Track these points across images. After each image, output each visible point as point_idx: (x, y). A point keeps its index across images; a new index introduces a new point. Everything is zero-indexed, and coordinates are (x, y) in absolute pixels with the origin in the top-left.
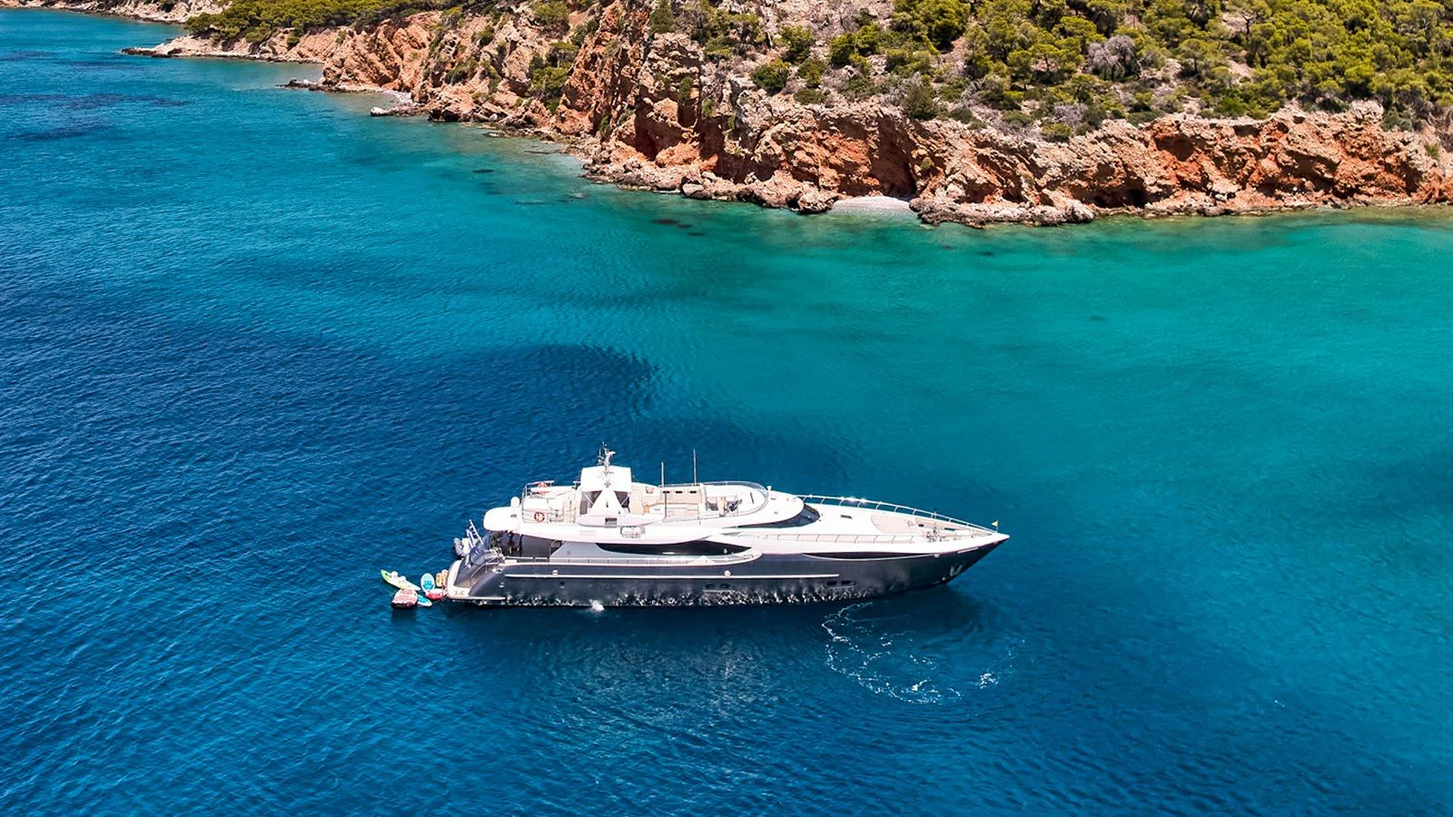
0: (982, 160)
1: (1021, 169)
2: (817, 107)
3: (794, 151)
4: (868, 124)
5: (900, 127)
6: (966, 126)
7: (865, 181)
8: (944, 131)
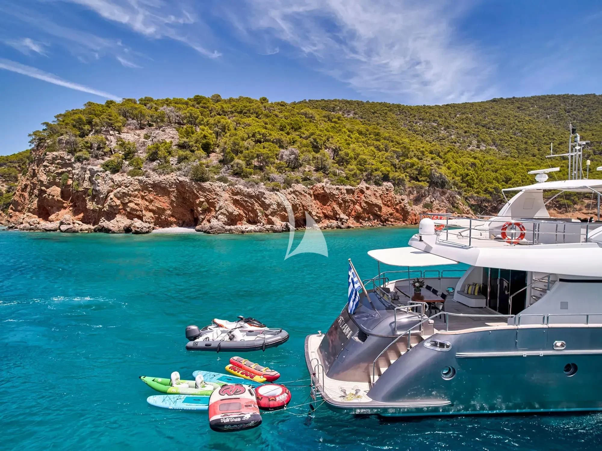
0: (236, 202)
1: (257, 206)
2: (140, 178)
3: (127, 203)
4: (170, 187)
5: (189, 187)
6: (226, 185)
7: (169, 219)
8: (214, 188)
